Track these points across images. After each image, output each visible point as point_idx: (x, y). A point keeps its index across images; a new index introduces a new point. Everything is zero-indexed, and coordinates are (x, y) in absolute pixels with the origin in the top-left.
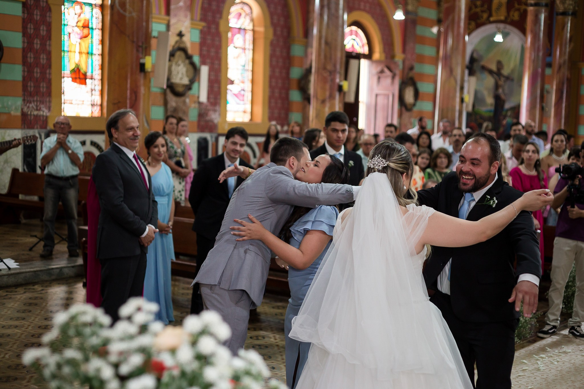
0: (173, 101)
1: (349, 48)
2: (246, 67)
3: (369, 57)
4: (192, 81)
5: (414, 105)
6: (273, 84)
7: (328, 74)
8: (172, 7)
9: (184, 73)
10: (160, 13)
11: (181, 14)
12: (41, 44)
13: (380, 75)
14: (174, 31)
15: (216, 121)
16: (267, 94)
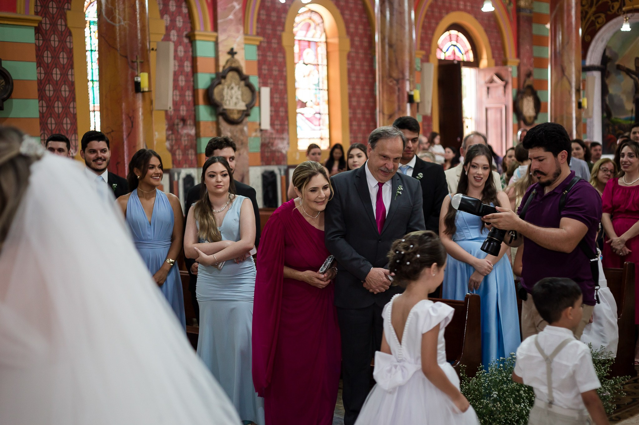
0: (227, 131)
1: (449, 56)
2: (321, 87)
3: (475, 64)
4: (250, 106)
5: (536, 118)
6: (354, 104)
7: (395, 82)
8: (220, 21)
9: (240, 97)
10: (205, 30)
11: (232, 29)
12: (61, 74)
13: (490, 85)
14: (223, 49)
15: (284, 152)
16: (347, 116)
